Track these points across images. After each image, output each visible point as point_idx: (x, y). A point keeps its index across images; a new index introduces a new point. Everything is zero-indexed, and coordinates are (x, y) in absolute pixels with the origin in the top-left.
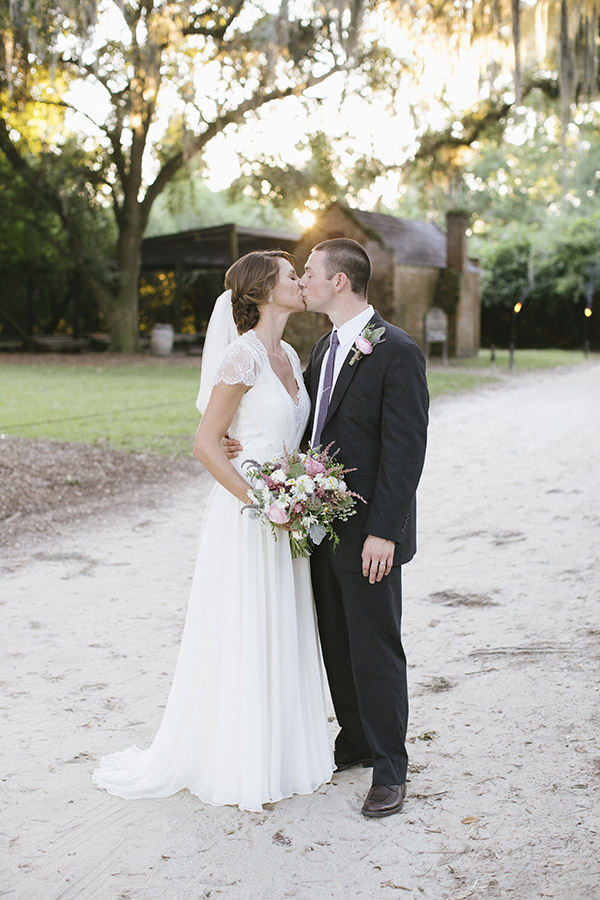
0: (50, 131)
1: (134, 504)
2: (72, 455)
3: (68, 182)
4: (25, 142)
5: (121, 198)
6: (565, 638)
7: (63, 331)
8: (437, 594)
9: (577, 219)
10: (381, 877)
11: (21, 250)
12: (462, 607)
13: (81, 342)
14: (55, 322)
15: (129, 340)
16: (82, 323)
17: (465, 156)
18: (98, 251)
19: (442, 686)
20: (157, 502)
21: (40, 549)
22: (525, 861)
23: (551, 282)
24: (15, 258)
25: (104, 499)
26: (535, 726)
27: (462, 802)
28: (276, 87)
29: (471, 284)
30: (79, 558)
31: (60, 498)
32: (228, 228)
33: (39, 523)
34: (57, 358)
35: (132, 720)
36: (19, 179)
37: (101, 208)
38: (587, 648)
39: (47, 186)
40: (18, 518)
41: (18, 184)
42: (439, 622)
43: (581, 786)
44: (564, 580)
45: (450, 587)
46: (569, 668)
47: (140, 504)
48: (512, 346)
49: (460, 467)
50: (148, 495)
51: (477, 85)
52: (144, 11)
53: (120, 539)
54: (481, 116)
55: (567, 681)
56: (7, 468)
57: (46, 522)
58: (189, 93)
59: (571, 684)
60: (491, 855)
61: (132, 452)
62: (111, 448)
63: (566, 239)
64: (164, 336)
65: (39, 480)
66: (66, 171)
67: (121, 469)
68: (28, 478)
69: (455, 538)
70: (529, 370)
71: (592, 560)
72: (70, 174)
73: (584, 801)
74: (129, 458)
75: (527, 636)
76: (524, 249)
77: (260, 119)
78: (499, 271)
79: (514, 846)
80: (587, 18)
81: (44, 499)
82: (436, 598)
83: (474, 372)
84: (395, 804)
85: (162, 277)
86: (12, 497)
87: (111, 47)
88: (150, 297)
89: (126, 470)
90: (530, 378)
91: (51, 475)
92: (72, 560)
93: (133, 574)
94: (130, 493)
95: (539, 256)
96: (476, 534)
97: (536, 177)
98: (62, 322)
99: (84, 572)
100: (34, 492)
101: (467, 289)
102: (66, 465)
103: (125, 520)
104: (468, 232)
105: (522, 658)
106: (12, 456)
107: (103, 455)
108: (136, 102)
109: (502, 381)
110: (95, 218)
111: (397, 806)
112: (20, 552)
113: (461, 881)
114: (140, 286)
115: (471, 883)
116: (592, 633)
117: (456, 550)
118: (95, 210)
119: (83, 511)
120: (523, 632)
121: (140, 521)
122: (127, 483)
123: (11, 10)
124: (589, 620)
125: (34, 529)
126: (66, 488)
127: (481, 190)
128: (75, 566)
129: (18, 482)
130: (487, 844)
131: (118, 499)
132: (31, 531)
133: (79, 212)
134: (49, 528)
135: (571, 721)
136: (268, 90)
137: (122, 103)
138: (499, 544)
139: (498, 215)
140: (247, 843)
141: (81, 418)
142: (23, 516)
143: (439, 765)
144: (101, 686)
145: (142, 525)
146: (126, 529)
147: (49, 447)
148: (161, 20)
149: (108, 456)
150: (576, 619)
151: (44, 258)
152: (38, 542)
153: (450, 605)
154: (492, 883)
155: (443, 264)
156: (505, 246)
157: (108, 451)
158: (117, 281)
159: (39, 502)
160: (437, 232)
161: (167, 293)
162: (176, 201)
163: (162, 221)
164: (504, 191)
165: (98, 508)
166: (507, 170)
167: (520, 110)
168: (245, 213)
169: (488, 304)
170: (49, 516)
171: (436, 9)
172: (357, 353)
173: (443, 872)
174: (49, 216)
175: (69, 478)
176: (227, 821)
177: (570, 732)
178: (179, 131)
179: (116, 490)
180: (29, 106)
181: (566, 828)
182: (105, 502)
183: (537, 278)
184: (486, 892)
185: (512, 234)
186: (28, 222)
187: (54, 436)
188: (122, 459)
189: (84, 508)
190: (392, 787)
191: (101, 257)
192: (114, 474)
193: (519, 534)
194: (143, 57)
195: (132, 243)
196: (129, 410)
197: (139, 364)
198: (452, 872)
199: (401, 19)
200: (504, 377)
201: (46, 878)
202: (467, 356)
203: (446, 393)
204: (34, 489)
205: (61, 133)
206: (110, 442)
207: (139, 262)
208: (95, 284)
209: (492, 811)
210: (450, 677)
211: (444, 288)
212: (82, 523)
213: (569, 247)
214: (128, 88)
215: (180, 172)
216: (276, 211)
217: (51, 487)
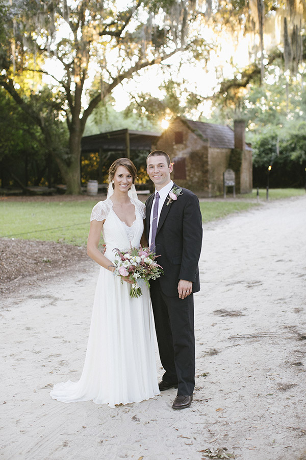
0: (35, 84)
1: (76, 271)
2: (47, 248)
3: (44, 109)
4: (22, 90)
5: (71, 117)
6: (274, 330)
7: (43, 184)
8: (217, 311)
9: (301, 122)
10: (178, 433)
11: (21, 144)
12: (228, 317)
13: (52, 189)
14: (39, 179)
15: (76, 188)
16: (52, 180)
17: (243, 92)
18: (59, 144)
19: (214, 352)
20: (87, 270)
21: (31, 293)
22: (241, 426)
23: (288, 154)
24: (19, 148)
25: (62, 269)
26: (253, 369)
27: (217, 402)
28: (147, 60)
29: (247, 156)
30: (49, 297)
31: (40, 269)
32: (125, 131)
33: (30, 281)
34: (40, 198)
35: (72, 370)
36: (20, 109)
37: (61, 122)
38: (282, 334)
39: (34, 112)
40: (20, 279)
41: (19, 111)
42: (216, 324)
43: (270, 395)
44: (277, 303)
45: (224, 308)
46: (273, 344)
47: (79, 271)
48: (268, 187)
49: (236, 250)
50: (83, 267)
51: (248, 56)
52: (80, 24)
53: (69, 288)
54: (250, 72)
55: (271, 349)
56: (15, 254)
57: (34, 280)
58: (104, 64)
59: (273, 351)
60: (227, 424)
61: (76, 245)
62: (65, 244)
63: (295, 132)
64: (94, 186)
65: (31, 260)
66: (43, 104)
67: (70, 254)
68: (25, 259)
69: (229, 284)
70: (277, 199)
71: (292, 294)
72: (45, 105)
73: (271, 401)
74: (74, 249)
75: (256, 330)
76: (274, 138)
77: (140, 76)
78: (262, 149)
79: (237, 420)
80: (297, 26)
81: (33, 270)
82: (217, 313)
83: (249, 201)
84: (187, 403)
85: (92, 155)
86: (18, 269)
87: (64, 42)
88: (87, 165)
89: (72, 254)
90: (277, 204)
91: (36, 257)
92: (46, 298)
93: (74, 304)
94: (74, 266)
95: (282, 141)
96: (239, 282)
97: (280, 100)
98: (43, 179)
99: (51, 304)
100: (28, 266)
101: (245, 159)
102: (44, 253)
103: (71, 279)
104: (247, 129)
105: (252, 339)
106: (17, 249)
107: (62, 247)
108: (77, 70)
109: (263, 205)
110: (58, 127)
111: (188, 405)
112: (21, 295)
113: (212, 435)
114: (81, 161)
115: (217, 435)
116: (286, 327)
117: (228, 290)
118: (58, 123)
119: (52, 275)
120: (255, 328)
121: (79, 279)
122: (73, 261)
123: (14, 29)
124: (286, 322)
125: (28, 284)
126: (43, 264)
127: (253, 108)
128: (47, 301)
129: (21, 261)
130: (226, 419)
131: (69, 269)
132: (27, 285)
133: (50, 125)
134: (35, 283)
135: (270, 367)
136: (143, 61)
137: (71, 70)
138: (249, 287)
139: (261, 121)
140: (120, 421)
141: (52, 229)
142: (23, 278)
143: (209, 387)
144: (58, 356)
145: (80, 281)
146: (72, 283)
147: (36, 244)
148: (89, 29)
149: (64, 247)
150: (280, 321)
151: (33, 148)
152: (30, 290)
153: (223, 316)
154: (226, 435)
155: (233, 147)
156: (265, 137)
157: (64, 245)
158: (69, 159)
159: (30, 271)
160: (229, 130)
161: (95, 163)
162: (98, 118)
163: (92, 128)
164: (264, 108)
165: (59, 273)
166: (266, 97)
167: (271, 67)
168: (133, 122)
169: (256, 166)
170: (35, 278)
171: (226, 20)
172: (170, 200)
173: (205, 431)
174: (35, 127)
175: (45, 259)
176: (112, 412)
177: (269, 372)
178: (99, 83)
179: (67, 264)
180: (24, 72)
181: (262, 412)
182: (62, 270)
183: (281, 153)
184: (223, 439)
185: (268, 130)
186: (24, 130)
187: (38, 238)
188: (71, 249)
189: (52, 273)
190: (186, 396)
191: (61, 147)
192: (67, 257)
193: (260, 282)
194: (80, 47)
195: (77, 140)
196: (75, 225)
197: (81, 200)
198: (209, 431)
199: (209, 25)
200: (264, 203)
201: (32, 436)
202: (246, 193)
203: (233, 212)
204: (28, 265)
205: (41, 85)
206: (65, 241)
207: (80, 149)
208: (58, 161)
209: (230, 406)
210: (218, 349)
211: (234, 158)
212: (51, 281)
213: (296, 136)
214: (73, 62)
215: (100, 103)
216: (149, 122)
217: (36, 264)
